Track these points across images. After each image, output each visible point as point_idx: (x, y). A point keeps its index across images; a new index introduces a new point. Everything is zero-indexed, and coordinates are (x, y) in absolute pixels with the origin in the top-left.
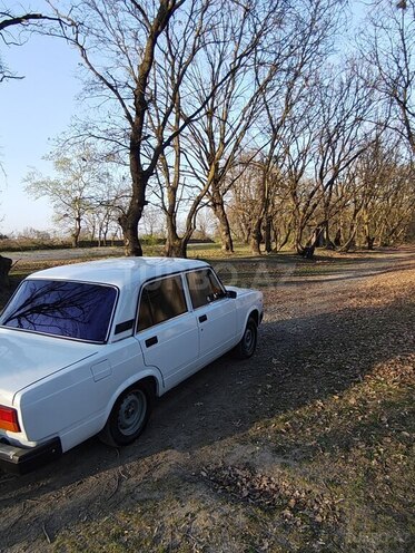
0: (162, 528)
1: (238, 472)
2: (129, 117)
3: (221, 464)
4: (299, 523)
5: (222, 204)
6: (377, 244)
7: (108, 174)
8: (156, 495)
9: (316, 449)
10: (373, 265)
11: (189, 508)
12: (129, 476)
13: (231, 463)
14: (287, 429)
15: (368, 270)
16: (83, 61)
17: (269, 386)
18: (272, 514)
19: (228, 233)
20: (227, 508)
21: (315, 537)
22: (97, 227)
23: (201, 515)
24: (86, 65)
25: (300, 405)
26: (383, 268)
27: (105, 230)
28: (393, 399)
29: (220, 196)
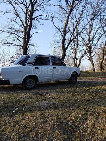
2: (62, 35)
29: (91, 57)
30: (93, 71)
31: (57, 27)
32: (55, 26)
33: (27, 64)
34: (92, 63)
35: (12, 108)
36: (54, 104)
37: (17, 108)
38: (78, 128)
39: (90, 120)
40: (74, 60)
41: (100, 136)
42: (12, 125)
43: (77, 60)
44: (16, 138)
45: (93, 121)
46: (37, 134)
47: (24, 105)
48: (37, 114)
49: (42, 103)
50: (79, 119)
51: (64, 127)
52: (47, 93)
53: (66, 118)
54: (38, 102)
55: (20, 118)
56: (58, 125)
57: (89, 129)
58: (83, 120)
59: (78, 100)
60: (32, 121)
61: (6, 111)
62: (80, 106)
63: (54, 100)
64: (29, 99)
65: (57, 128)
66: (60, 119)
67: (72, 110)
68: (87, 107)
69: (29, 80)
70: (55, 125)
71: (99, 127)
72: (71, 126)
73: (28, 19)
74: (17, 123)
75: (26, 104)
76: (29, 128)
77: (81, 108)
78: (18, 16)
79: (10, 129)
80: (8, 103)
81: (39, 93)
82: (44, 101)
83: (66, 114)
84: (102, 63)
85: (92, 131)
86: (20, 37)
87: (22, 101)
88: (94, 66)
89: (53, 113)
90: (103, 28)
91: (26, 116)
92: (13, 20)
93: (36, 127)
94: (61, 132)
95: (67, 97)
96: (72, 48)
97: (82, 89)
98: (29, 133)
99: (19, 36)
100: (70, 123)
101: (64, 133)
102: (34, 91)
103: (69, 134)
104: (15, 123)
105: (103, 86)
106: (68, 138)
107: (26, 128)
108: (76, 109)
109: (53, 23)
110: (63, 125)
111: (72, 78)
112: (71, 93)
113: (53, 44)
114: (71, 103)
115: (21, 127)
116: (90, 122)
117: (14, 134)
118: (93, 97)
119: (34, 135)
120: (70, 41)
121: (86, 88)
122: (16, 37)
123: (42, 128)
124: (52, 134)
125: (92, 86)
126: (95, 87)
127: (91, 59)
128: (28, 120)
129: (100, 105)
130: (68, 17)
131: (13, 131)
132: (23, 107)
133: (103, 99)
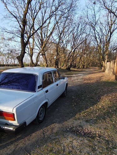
0: (64, 147)
1: (78, 128)
2: (20, 26)
3: (72, 127)
4: (102, 141)
5: (45, 55)
6: (85, 67)
7: (8, 44)
8: (57, 137)
9: (97, 120)
10: (86, 72)
11: (70, 140)
12: (46, 132)
13: (75, 126)
14: (86, 115)
15: (85, 73)
16: (6, 8)
17: (75, 104)
18: (94, 139)
19: (47, 63)
20: (81, 139)
21: (108, 144)
22: (5, 60)
23: (74, 141)
24: (7, 9)
25: (86, 108)
26: (89, 73)
27: (7, 61)
28: (110, 106)
34: (45, 59)
69: (41, 110)
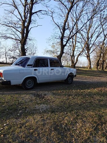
2: (61, 32)
29: (89, 54)
30: (90, 68)
31: (56, 24)
32: (54, 22)
33: (27, 66)
34: (89, 60)
35: (16, 110)
36: (51, 107)
37: (21, 111)
38: (69, 130)
39: (79, 123)
40: (72, 57)
41: (84, 136)
42: (19, 126)
43: (74, 57)
44: (24, 137)
45: (81, 125)
46: (39, 134)
47: (26, 108)
48: (38, 117)
49: (41, 106)
50: (71, 122)
51: (58, 129)
52: (45, 95)
53: (61, 122)
54: (38, 105)
55: (25, 121)
56: (54, 128)
57: (77, 131)
58: (74, 123)
59: (72, 104)
60: (34, 124)
61: (11, 113)
62: (72, 111)
63: (51, 104)
64: (29, 101)
65: (53, 129)
66: (56, 122)
67: (66, 114)
68: (78, 112)
69: (28, 81)
70: (52, 127)
71: (85, 129)
72: (65, 128)
73: (26, 13)
74: (23, 124)
75: (27, 106)
76: (32, 129)
77: (73, 113)
78: (17, 8)
79: (18, 130)
80: (12, 106)
81: (38, 94)
82: (43, 104)
83: (61, 117)
84: (98, 61)
85: (79, 133)
86: (18, 31)
87: (24, 103)
88: (90, 64)
89: (50, 116)
90: (102, 26)
91: (29, 118)
92: (11, 12)
93: (38, 129)
94: (57, 133)
95: (62, 100)
96: (71, 45)
97: (76, 92)
98: (33, 133)
99: (16, 30)
100: (63, 126)
101: (59, 134)
102: (33, 92)
103: (62, 134)
104: (21, 124)
105: (95, 89)
106: (61, 138)
107: (30, 130)
108: (69, 114)
109: (53, 19)
110: (58, 128)
111: (69, 79)
112: (66, 96)
113: (51, 40)
114: (66, 108)
115: (26, 128)
116: (79, 125)
117: (22, 134)
118: (84, 102)
119: (37, 135)
120: (69, 38)
121: (80, 90)
122: (14, 32)
123: (42, 130)
124: (50, 134)
125: (86, 89)
126: (88, 89)
127: (88, 57)
128: (31, 122)
129: (89, 110)
130: (68, 14)
131: (20, 132)
132: (25, 110)
133: (93, 103)
